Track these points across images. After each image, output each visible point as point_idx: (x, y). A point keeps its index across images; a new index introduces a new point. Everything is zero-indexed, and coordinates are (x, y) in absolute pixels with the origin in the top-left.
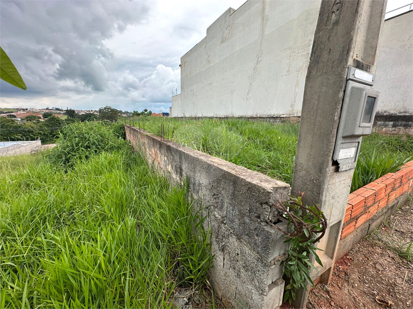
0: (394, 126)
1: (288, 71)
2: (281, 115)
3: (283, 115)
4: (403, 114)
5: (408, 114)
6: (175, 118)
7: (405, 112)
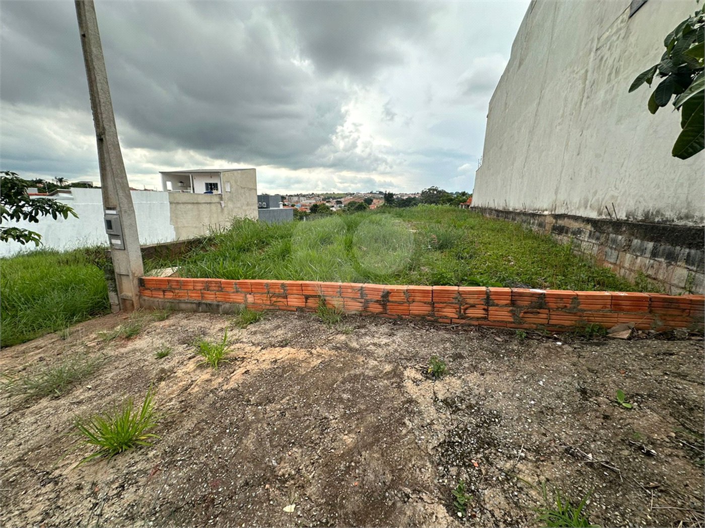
0: (654, 254)
1: (562, 116)
2: (544, 211)
3: (546, 210)
4: (681, 223)
5: (690, 224)
6: (474, 207)
7: (687, 217)
